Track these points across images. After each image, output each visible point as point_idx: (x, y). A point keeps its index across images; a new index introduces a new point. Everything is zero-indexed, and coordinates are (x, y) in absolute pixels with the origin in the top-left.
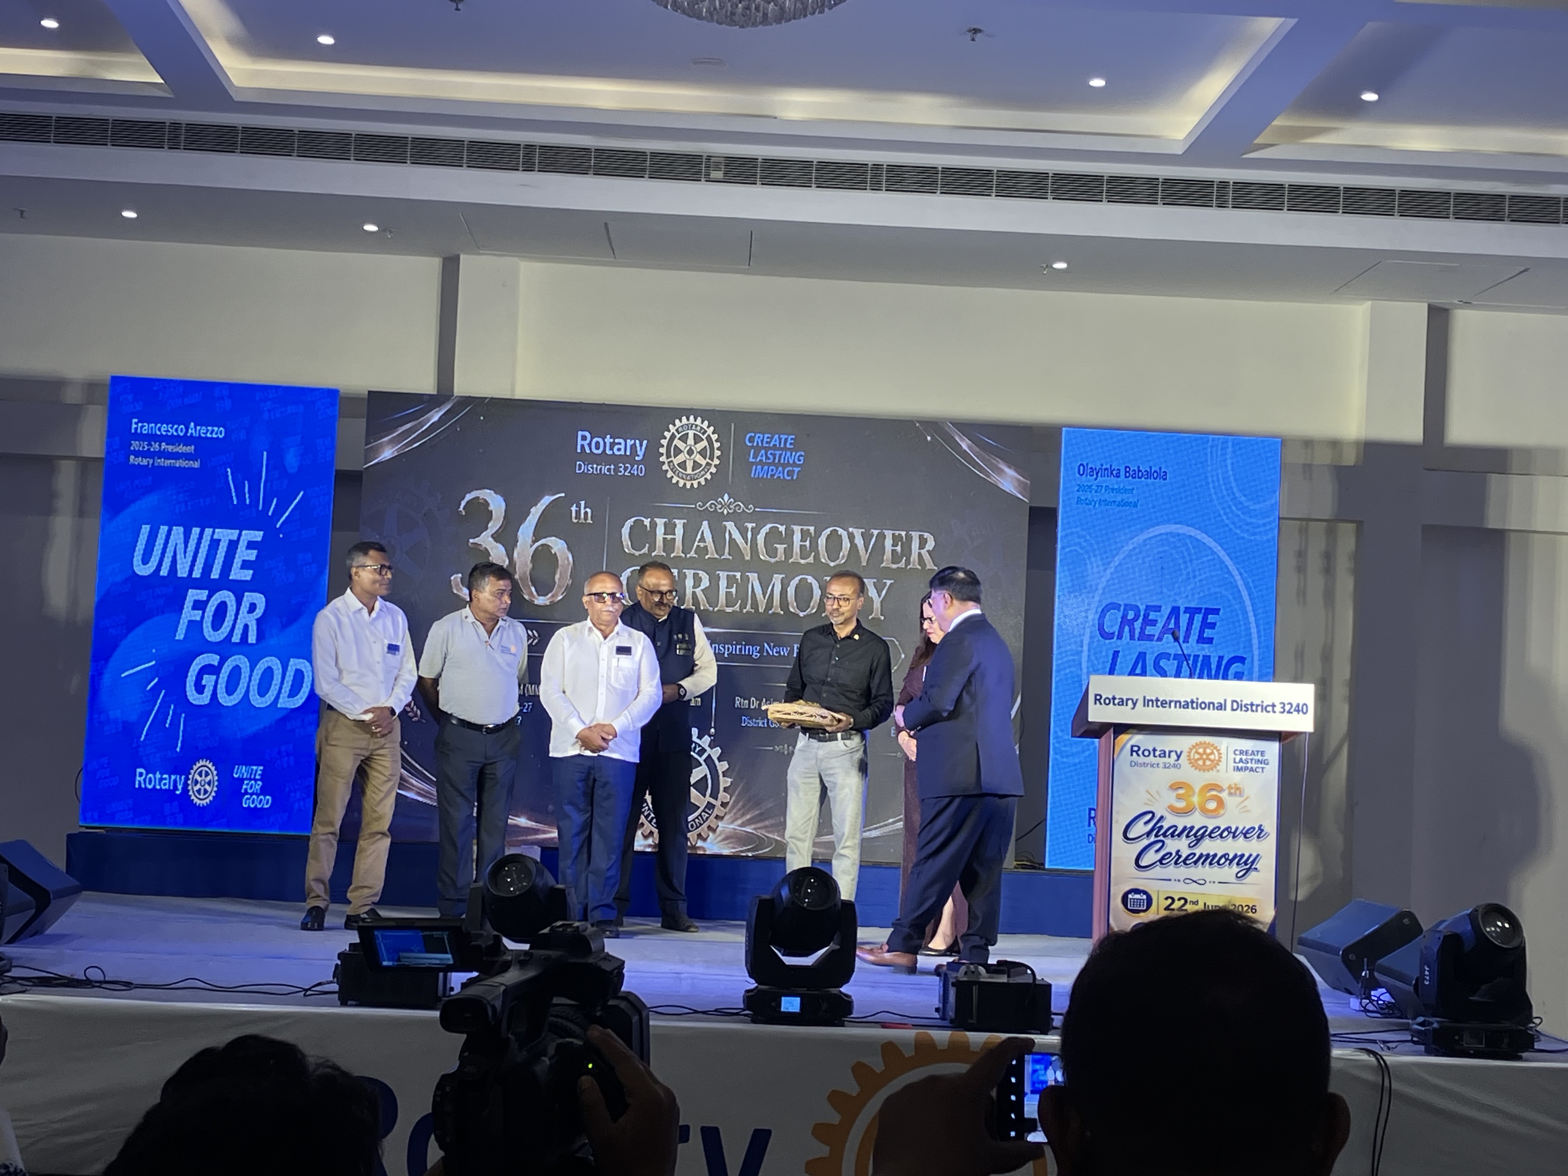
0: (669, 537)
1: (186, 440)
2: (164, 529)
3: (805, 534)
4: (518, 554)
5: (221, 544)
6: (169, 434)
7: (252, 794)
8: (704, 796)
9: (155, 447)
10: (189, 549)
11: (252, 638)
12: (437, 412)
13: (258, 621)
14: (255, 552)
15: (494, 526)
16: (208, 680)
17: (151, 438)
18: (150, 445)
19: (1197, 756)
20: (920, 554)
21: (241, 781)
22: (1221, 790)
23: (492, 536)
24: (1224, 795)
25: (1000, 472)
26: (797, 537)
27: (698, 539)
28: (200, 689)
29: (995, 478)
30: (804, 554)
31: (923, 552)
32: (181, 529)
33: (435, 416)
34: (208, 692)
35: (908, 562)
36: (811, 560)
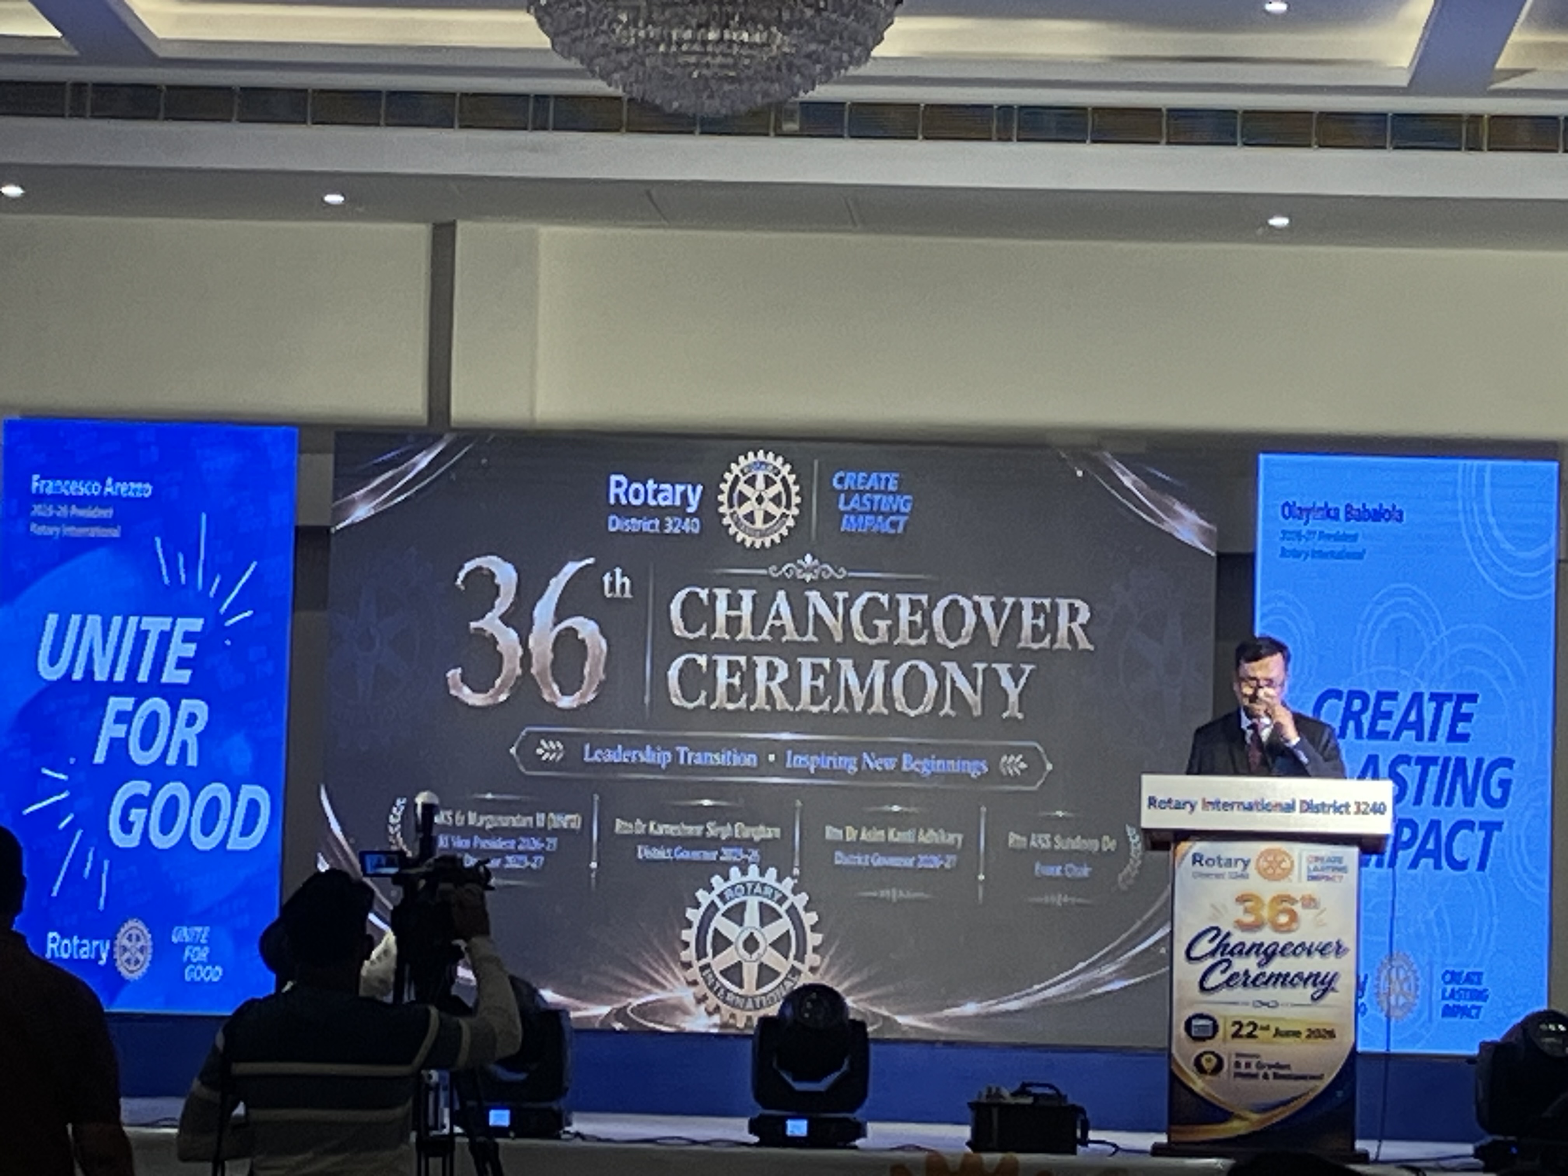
0: (733, 613)
1: (102, 501)
2: (76, 619)
3: (915, 606)
4: (536, 641)
5: (150, 635)
6: (81, 494)
7: (196, 964)
8: (786, 957)
9: (63, 511)
10: (108, 646)
11: (192, 760)
12: (425, 456)
13: (200, 736)
14: (193, 646)
15: (503, 604)
16: (137, 815)
17: (59, 499)
18: (56, 508)
19: (1265, 864)
20: (1070, 630)
21: (182, 946)
22: (1293, 901)
23: (501, 618)
24: (1298, 908)
25: (1176, 516)
26: (904, 610)
27: (771, 617)
28: (126, 826)
29: (1169, 525)
30: (914, 632)
31: (1075, 626)
32: (98, 618)
33: (423, 461)
34: (137, 830)
35: (1053, 641)
36: (923, 640)
